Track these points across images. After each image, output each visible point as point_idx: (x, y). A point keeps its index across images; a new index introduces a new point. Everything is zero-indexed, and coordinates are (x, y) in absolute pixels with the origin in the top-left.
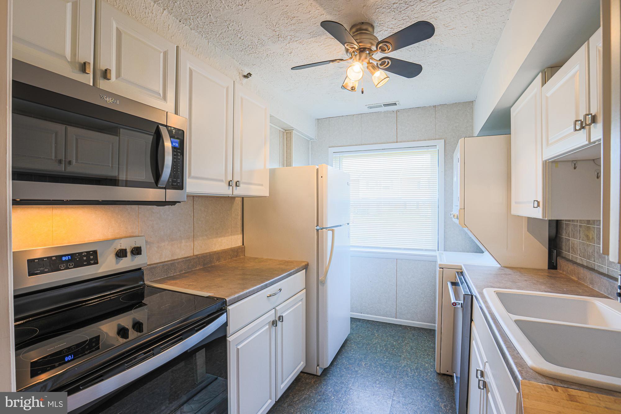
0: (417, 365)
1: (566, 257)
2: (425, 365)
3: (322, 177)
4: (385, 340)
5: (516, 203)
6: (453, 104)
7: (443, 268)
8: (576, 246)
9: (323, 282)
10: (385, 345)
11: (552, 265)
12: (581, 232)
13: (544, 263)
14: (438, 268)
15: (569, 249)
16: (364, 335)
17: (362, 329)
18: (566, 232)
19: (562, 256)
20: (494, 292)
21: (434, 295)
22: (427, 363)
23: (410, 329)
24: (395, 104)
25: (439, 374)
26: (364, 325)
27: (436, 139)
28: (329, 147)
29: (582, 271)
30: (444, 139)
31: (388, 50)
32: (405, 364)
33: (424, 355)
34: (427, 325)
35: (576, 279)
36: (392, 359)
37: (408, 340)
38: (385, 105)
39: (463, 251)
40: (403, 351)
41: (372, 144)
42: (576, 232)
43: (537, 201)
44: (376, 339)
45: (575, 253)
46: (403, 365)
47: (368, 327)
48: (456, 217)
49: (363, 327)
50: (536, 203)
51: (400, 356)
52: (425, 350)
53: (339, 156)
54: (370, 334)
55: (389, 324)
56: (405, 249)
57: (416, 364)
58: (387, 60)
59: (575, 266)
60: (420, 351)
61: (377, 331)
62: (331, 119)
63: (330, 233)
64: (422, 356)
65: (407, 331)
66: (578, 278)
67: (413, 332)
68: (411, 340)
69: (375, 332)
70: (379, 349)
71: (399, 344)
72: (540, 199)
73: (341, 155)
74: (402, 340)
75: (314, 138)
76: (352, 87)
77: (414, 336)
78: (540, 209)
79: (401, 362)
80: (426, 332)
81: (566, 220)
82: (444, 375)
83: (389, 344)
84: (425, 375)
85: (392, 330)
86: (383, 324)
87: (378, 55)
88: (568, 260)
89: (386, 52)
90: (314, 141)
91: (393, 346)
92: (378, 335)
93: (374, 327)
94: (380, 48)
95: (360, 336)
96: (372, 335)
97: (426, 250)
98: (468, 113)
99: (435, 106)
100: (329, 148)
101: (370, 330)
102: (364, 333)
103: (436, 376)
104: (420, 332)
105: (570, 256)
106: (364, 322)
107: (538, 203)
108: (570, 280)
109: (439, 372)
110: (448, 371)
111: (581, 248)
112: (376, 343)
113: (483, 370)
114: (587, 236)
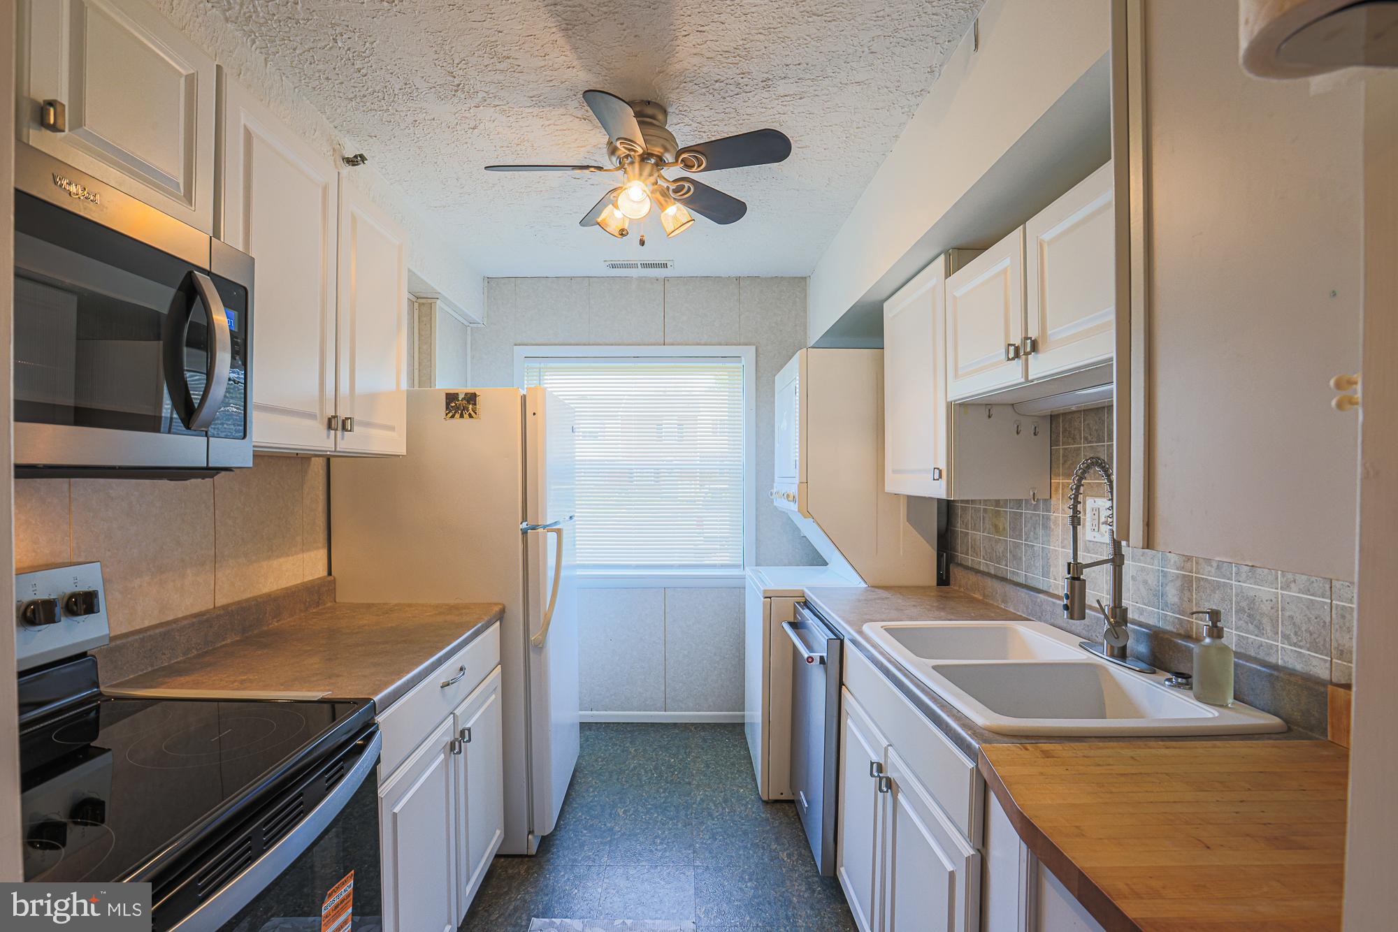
0: (725, 795)
1: (964, 563)
2: (738, 792)
3: (534, 414)
4: (652, 758)
5: (895, 472)
6: (772, 278)
7: (770, 598)
8: (978, 543)
9: (540, 646)
10: (656, 768)
11: (943, 580)
12: (987, 521)
13: (928, 575)
14: (762, 598)
15: (968, 550)
16: (607, 755)
17: (599, 743)
18: (963, 522)
19: (956, 561)
20: (882, 627)
21: (738, 654)
22: (741, 787)
23: (695, 728)
24: (665, 266)
25: (766, 803)
26: (602, 734)
27: (740, 345)
28: (516, 345)
29: (990, 582)
30: (754, 345)
31: (699, 166)
32: (702, 797)
33: (732, 773)
34: (725, 716)
35: (981, 598)
36: (674, 791)
37: (696, 751)
38: (645, 266)
39: (790, 564)
40: (691, 772)
41: (614, 345)
42: (979, 520)
43: (938, 469)
44: (633, 758)
45: (977, 555)
46: (698, 799)
47: (611, 738)
48: (791, 498)
49: (601, 739)
50: (937, 471)
51: (689, 783)
52: (733, 764)
53: (538, 365)
54: (619, 751)
55: (653, 724)
56: (681, 567)
57: (722, 792)
58: (687, 185)
59: (979, 577)
60: (723, 768)
61: (631, 742)
62: (519, 281)
63: (552, 537)
64: (729, 776)
65: (690, 734)
66: (985, 596)
67: (702, 734)
68: (703, 749)
69: (628, 744)
70: (644, 778)
71: (681, 760)
72: (943, 466)
73: (542, 365)
74: (685, 753)
75: (479, 321)
76: (622, 230)
77: (705, 741)
78: (943, 482)
79: (692, 794)
80: (727, 731)
81: (962, 501)
82: (776, 801)
83: (662, 765)
84: (743, 808)
85: (662, 737)
86: (641, 728)
87: (674, 172)
88: (967, 568)
89: (694, 170)
90: (477, 328)
91: (670, 766)
92: (635, 750)
93: (623, 736)
94: (682, 160)
95: (600, 757)
96: (623, 752)
97: (722, 566)
98: (797, 299)
99: (738, 279)
100: (515, 347)
101: (616, 744)
102: (606, 751)
103: (761, 807)
104: (715, 732)
105: (970, 560)
106: (599, 728)
107: (940, 471)
108: (973, 600)
109: (765, 798)
110: (782, 794)
111: (987, 546)
112: (635, 768)
113: (882, 762)
114: (996, 527)
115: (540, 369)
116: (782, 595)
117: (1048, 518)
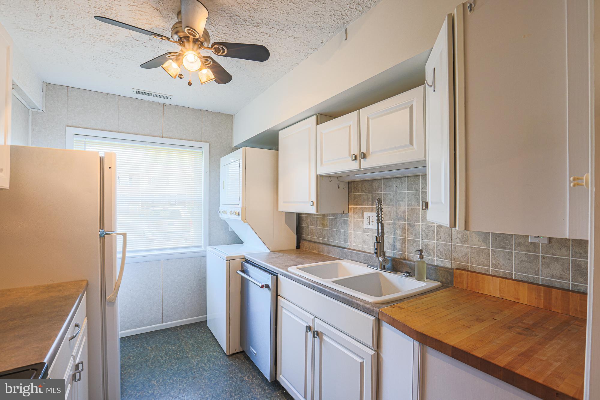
0: (207, 358)
1: (306, 239)
2: (213, 355)
3: (110, 168)
4: (162, 349)
5: (284, 202)
6: (217, 113)
7: (229, 260)
8: (314, 231)
9: (113, 301)
10: (166, 354)
11: (298, 247)
12: (318, 222)
13: (293, 245)
14: (226, 261)
15: (309, 233)
16: (135, 354)
17: (127, 349)
18: (306, 223)
19: (303, 238)
20: (296, 268)
22: (214, 352)
23: (180, 328)
24: (167, 98)
25: (229, 356)
26: (128, 344)
27: (202, 142)
28: (67, 126)
29: (321, 246)
30: (209, 143)
31: (223, 53)
32: (196, 362)
33: (207, 346)
34: (194, 320)
35: (317, 252)
36: (181, 363)
37: (185, 340)
38: (156, 96)
39: (224, 244)
40: (186, 351)
41: (132, 134)
42: (314, 222)
43: (312, 201)
44: (151, 352)
45: (313, 235)
46: (195, 364)
47: (134, 344)
48: (237, 214)
49: (128, 346)
50: (312, 203)
51: (187, 357)
52: (206, 342)
53: (84, 140)
54: (141, 350)
55: (156, 331)
56: (171, 249)
57: (206, 357)
58: (210, 60)
59: (316, 244)
60: (202, 345)
61: (147, 344)
62: (70, 89)
64: (206, 348)
65: (178, 332)
66: (318, 251)
67: (185, 330)
68: (187, 338)
69: (145, 345)
70: (162, 361)
71: (178, 346)
72: (314, 200)
73: (86, 140)
74: (179, 342)
75: (40, 108)
76: (180, 75)
77: (187, 334)
78: (314, 207)
79: (191, 362)
80: (197, 326)
82: (233, 354)
83: (169, 351)
84: (219, 362)
85: (163, 337)
86: (149, 335)
87: (210, 53)
89: (219, 54)
90: (37, 112)
91: (174, 351)
92: (151, 347)
93: (141, 341)
94: (214, 48)
95: (131, 356)
96: (144, 350)
97: (192, 247)
98: (229, 124)
99: (201, 110)
100: (67, 127)
101: (139, 347)
102: (133, 352)
103: (227, 359)
104: (191, 328)
105: (310, 238)
106: (124, 340)
107: (313, 202)
108: (314, 254)
109: (228, 354)
110: (236, 350)
111: (318, 232)
112: (154, 357)
113: (311, 325)
114: (323, 224)
115: (85, 142)
116: (234, 259)
117: (347, 220)
